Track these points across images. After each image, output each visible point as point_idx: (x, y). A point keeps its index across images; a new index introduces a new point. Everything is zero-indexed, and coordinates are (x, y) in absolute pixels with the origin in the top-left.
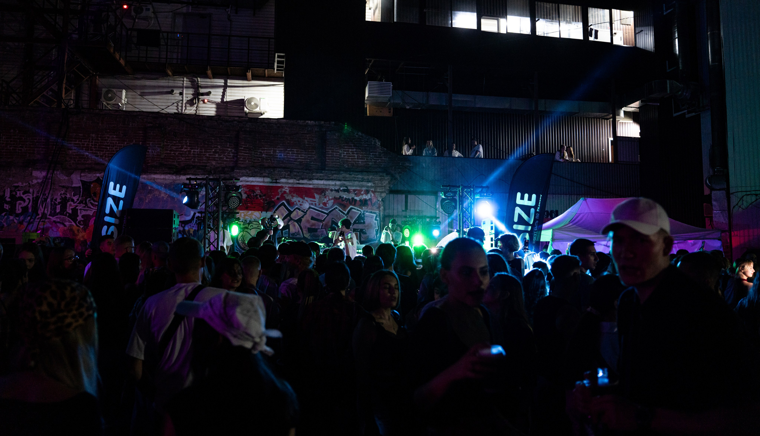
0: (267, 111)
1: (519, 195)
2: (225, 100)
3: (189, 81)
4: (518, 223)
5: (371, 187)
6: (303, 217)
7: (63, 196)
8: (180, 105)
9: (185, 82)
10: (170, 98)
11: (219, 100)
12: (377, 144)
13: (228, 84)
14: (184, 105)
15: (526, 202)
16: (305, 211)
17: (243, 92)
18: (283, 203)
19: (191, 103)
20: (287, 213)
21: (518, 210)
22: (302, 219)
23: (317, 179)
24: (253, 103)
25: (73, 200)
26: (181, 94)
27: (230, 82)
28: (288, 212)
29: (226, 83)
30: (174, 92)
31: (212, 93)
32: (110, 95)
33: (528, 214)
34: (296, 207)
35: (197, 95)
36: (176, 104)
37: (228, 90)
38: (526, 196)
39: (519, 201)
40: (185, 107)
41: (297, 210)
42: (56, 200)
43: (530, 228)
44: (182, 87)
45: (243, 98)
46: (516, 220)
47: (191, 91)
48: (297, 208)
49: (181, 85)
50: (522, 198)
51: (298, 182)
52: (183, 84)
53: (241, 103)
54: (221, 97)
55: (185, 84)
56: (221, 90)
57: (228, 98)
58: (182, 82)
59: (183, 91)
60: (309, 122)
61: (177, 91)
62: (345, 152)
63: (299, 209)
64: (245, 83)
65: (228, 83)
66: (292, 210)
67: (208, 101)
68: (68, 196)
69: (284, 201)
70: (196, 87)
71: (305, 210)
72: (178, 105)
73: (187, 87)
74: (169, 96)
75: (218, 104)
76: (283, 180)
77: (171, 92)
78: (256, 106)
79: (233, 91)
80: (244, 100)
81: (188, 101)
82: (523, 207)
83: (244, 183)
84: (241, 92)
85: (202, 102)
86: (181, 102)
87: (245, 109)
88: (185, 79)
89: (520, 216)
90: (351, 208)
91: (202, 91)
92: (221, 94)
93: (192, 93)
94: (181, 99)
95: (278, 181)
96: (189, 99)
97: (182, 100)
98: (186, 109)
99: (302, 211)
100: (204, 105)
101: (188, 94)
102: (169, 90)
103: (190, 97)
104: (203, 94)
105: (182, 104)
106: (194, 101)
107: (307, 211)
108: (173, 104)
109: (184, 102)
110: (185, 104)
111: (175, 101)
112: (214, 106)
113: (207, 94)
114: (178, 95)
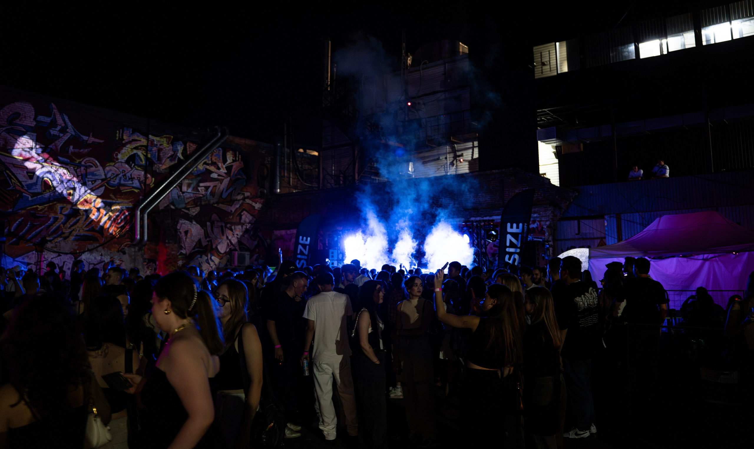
1: (509, 225)
2: (474, 158)
3: (451, 148)
4: (510, 247)
5: (537, 217)
8: (446, 166)
9: (448, 149)
10: (440, 162)
11: (470, 159)
13: (475, 145)
14: (448, 166)
15: (514, 230)
19: (452, 165)
21: (509, 237)
26: (446, 158)
27: (476, 143)
29: (473, 144)
30: (442, 158)
31: (464, 154)
33: (517, 239)
35: (456, 157)
36: (443, 167)
37: (475, 150)
38: (515, 225)
39: (509, 230)
40: (449, 167)
44: (446, 153)
46: (508, 244)
47: (452, 155)
49: (445, 152)
50: (512, 227)
52: (447, 151)
54: (471, 156)
55: (448, 151)
56: (471, 151)
58: (446, 150)
59: (447, 156)
60: (494, 171)
67: (464, 160)
70: (454, 151)
72: (444, 166)
73: (449, 153)
75: (470, 162)
77: (438, 159)
81: (450, 163)
82: (512, 234)
85: (459, 162)
88: (448, 147)
89: (511, 241)
91: (458, 153)
92: (471, 153)
94: (446, 162)
96: (451, 161)
97: (447, 163)
98: (449, 169)
100: (460, 165)
101: (450, 158)
102: (437, 157)
103: (452, 159)
104: (459, 156)
105: (447, 165)
106: (454, 162)
108: (442, 166)
109: (448, 164)
110: (449, 165)
111: (442, 165)
112: (467, 163)
113: (462, 155)
114: (444, 159)
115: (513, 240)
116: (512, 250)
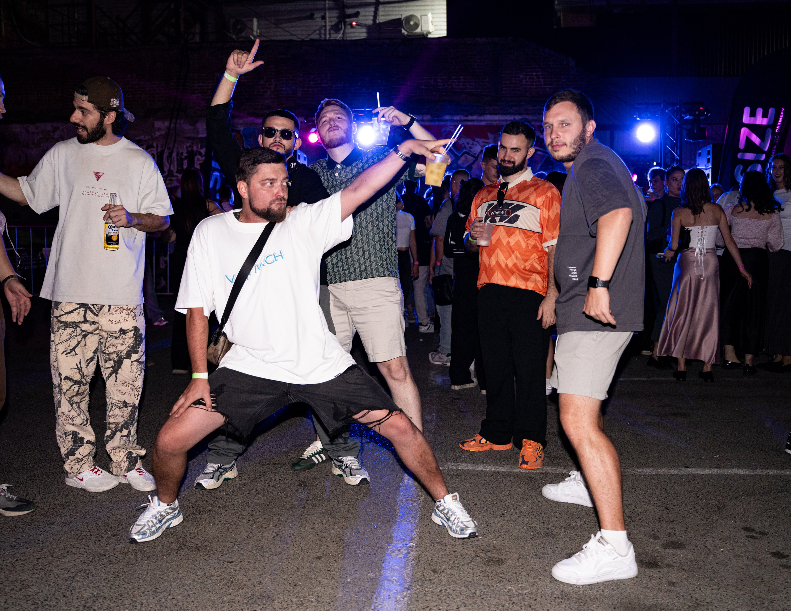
0: (431, 31)
1: (747, 110)
2: (378, 22)
3: (333, 1)
4: (746, 149)
6: (473, 163)
7: (190, 149)
8: (323, 32)
9: (327, 2)
10: (311, 24)
11: (371, 22)
12: (571, 64)
13: (381, 0)
14: (328, 32)
15: (758, 120)
17: (400, 9)
19: (336, 28)
21: (745, 133)
23: (491, 114)
24: (412, 23)
25: (200, 154)
26: (324, 18)
30: (315, 16)
31: (362, 14)
32: (239, 27)
33: (762, 137)
34: (465, 151)
35: (342, 18)
36: (317, 31)
37: (381, 8)
38: (760, 111)
39: (747, 119)
40: (330, 34)
42: (182, 154)
43: (763, 157)
44: (324, 9)
45: (400, 17)
46: (743, 145)
47: (335, 13)
48: (466, 153)
49: (322, 6)
50: (753, 114)
51: (465, 118)
52: (325, 5)
53: (398, 23)
54: (372, 18)
55: (327, 5)
56: (372, 9)
57: (381, 19)
58: (324, 3)
59: (325, 14)
60: (480, 39)
61: (318, 15)
62: (528, 77)
63: (469, 154)
66: (459, 155)
67: (356, 25)
68: (195, 148)
70: (341, 7)
71: (475, 154)
72: (320, 31)
73: (330, 9)
74: (310, 22)
75: (368, 27)
76: (447, 117)
77: (311, 17)
78: (417, 25)
79: (387, 9)
80: (400, 19)
81: (332, 26)
82: (753, 128)
84: (397, 9)
85: (349, 27)
86: (324, 28)
87: (403, 31)
89: (748, 140)
91: (349, 11)
92: (373, 14)
93: (336, 15)
94: (324, 24)
95: (440, 118)
96: (333, 23)
97: (325, 26)
98: (330, 36)
99: (472, 156)
100: (352, 30)
101: (331, 17)
102: (309, 14)
103: (335, 21)
104: (350, 16)
105: (325, 30)
106: (340, 26)
107: (478, 155)
108: (315, 31)
109: (328, 28)
110: (330, 30)
111: (316, 28)
112: (364, 30)
113: (357, 15)
114: (320, 20)
115: (755, 139)
116: (749, 156)
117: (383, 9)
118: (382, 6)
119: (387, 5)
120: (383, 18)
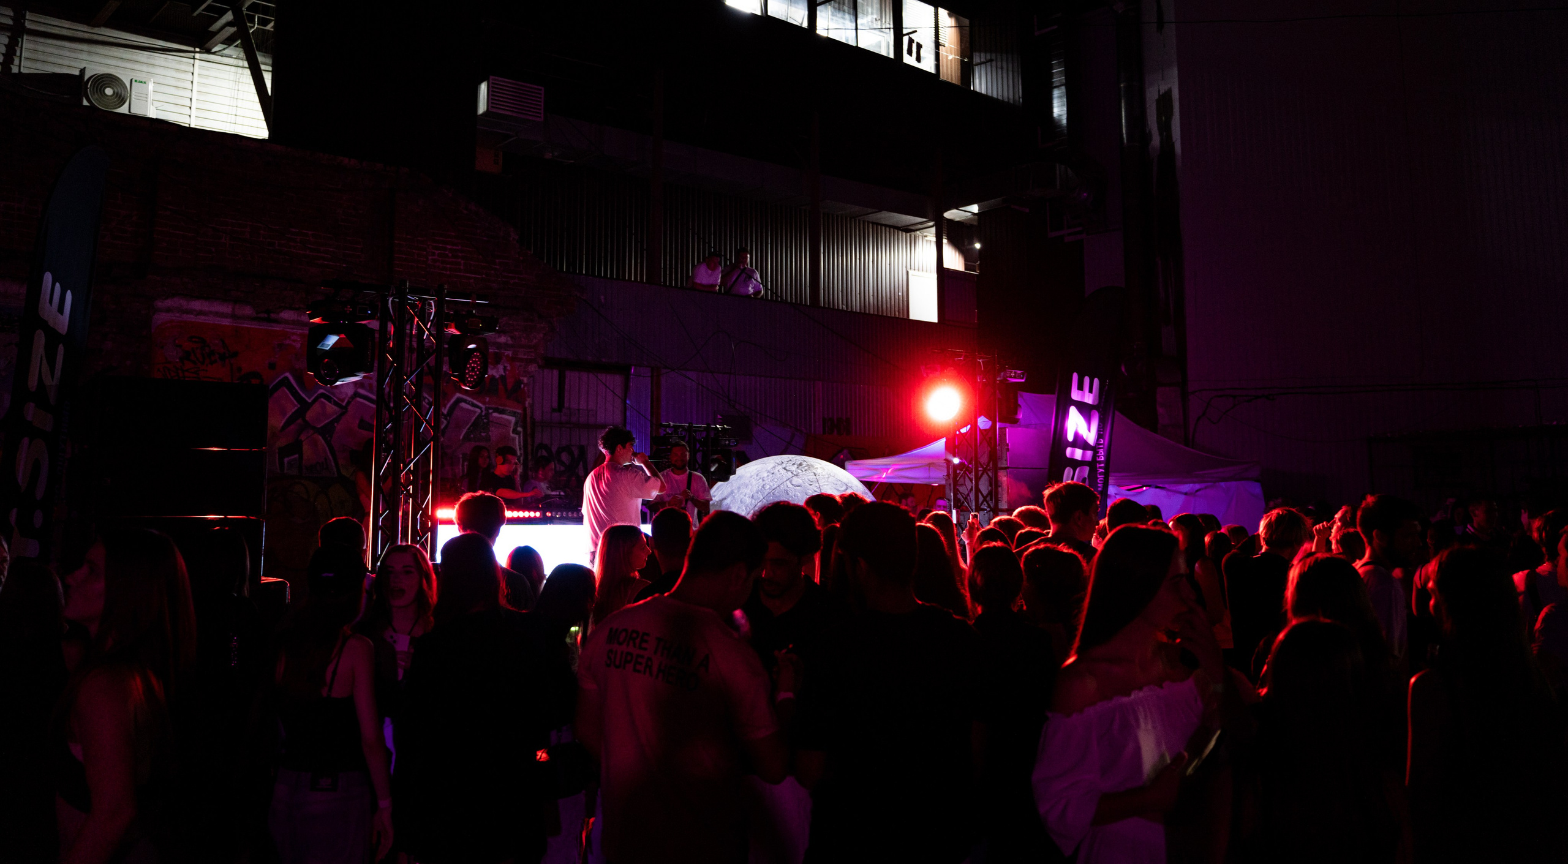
1: (1076, 378)
2: (15, 70)
5: (506, 346)
6: (337, 420)
12: (511, 239)
13: (28, 25)
15: (1085, 396)
16: (344, 404)
17: (77, 55)
18: (286, 378)
20: (296, 408)
21: (1074, 414)
22: (336, 424)
24: (110, 90)
27: (32, 21)
28: (299, 406)
29: (19, 19)
34: (321, 391)
37: (27, 44)
38: (1086, 381)
39: (1075, 395)
41: (323, 400)
45: (78, 72)
46: (1070, 436)
48: (322, 395)
50: (1080, 387)
53: (76, 84)
54: (1, 58)
56: (3, 39)
57: (24, 66)
60: (346, 160)
62: (437, 252)
63: (329, 399)
64: (82, 30)
65: (27, 22)
66: (310, 401)
69: (288, 374)
71: (343, 400)
76: (286, 315)
79: (41, 48)
80: (79, 77)
83: (178, 315)
87: (86, 104)
89: (1076, 429)
90: (459, 400)
92: (3, 49)
95: (273, 316)
99: (336, 404)
107: (349, 403)
117: (31, 46)
118: (31, 38)
119: (42, 40)
120: (29, 64)
